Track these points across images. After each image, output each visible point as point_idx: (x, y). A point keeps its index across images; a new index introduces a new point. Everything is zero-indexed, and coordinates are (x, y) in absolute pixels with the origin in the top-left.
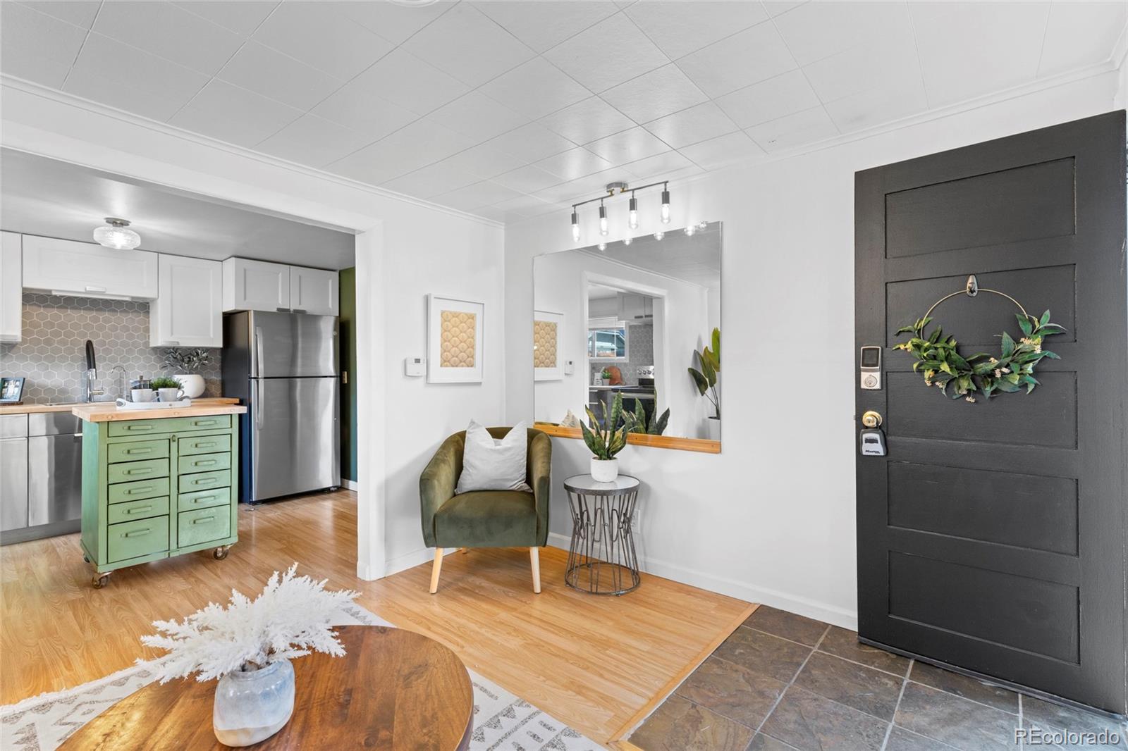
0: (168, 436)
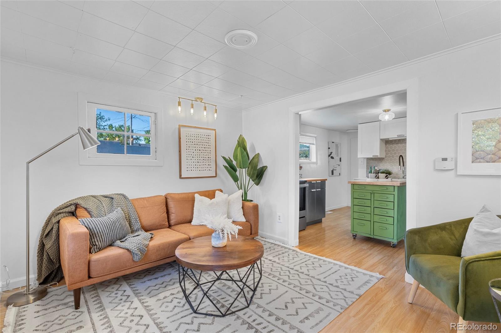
0: (371, 191)
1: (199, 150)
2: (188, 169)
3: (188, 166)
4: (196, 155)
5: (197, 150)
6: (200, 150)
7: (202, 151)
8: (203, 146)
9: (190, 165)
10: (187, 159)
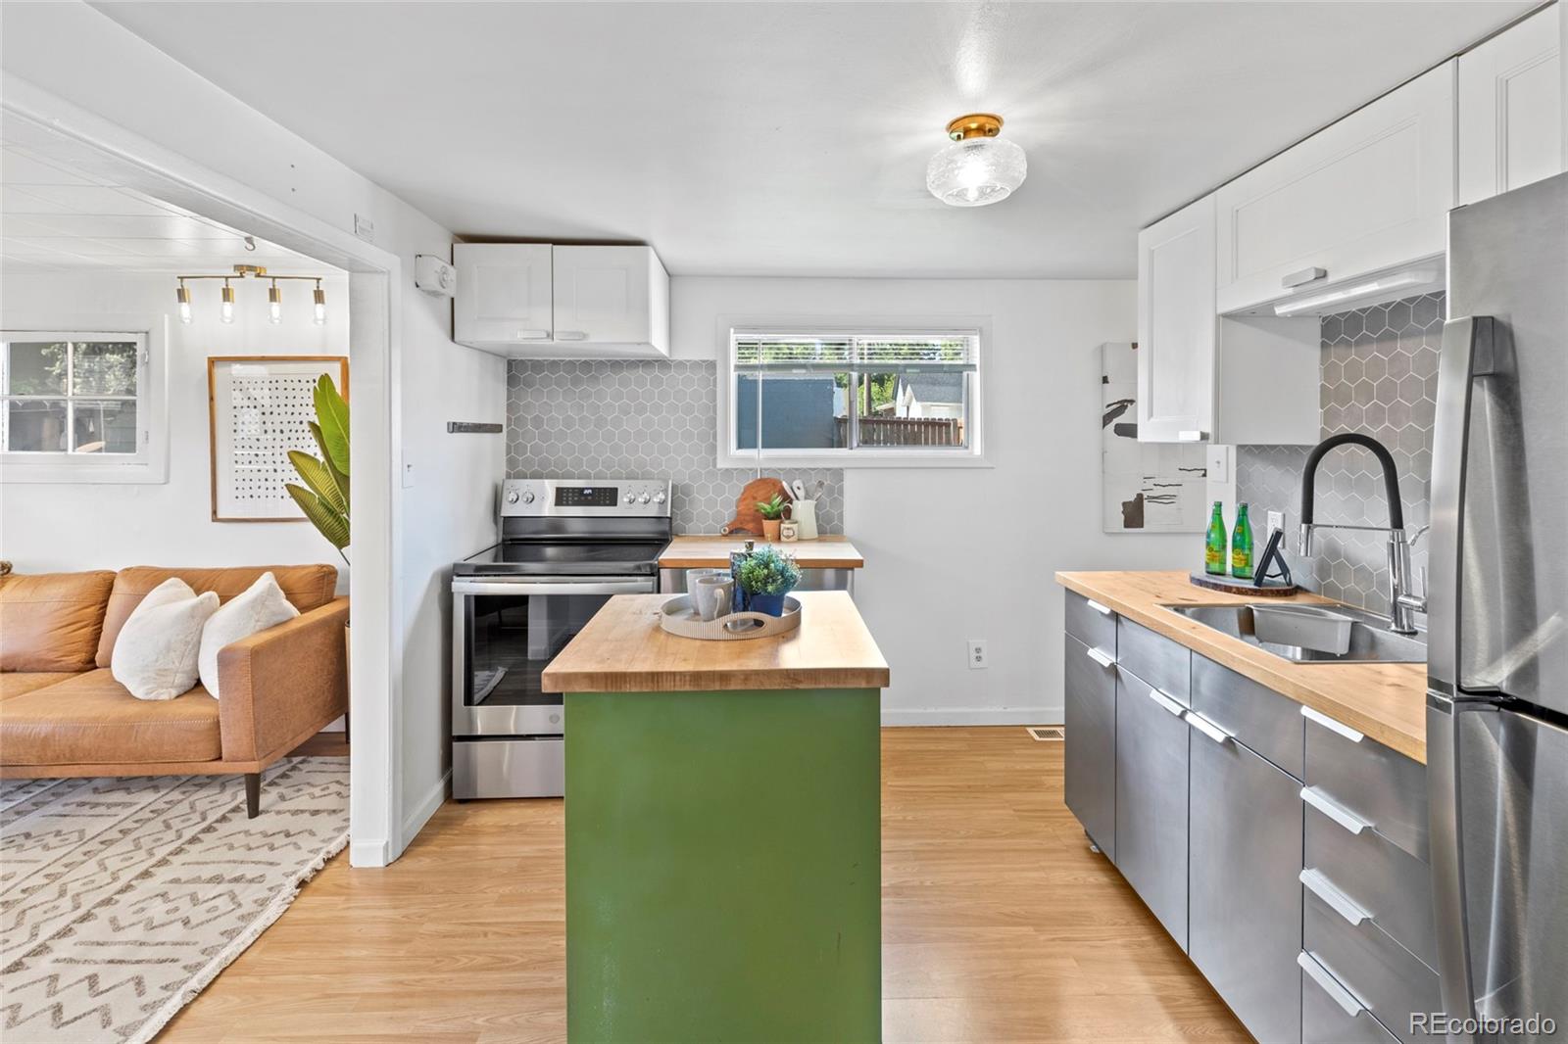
1: (278, 431)
2: (239, 493)
3: (240, 484)
4: (269, 447)
5: (270, 431)
6: (282, 432)
7: (290, 434)
8: (292, 419)
9: (247, 480)
10: (236, 462)
